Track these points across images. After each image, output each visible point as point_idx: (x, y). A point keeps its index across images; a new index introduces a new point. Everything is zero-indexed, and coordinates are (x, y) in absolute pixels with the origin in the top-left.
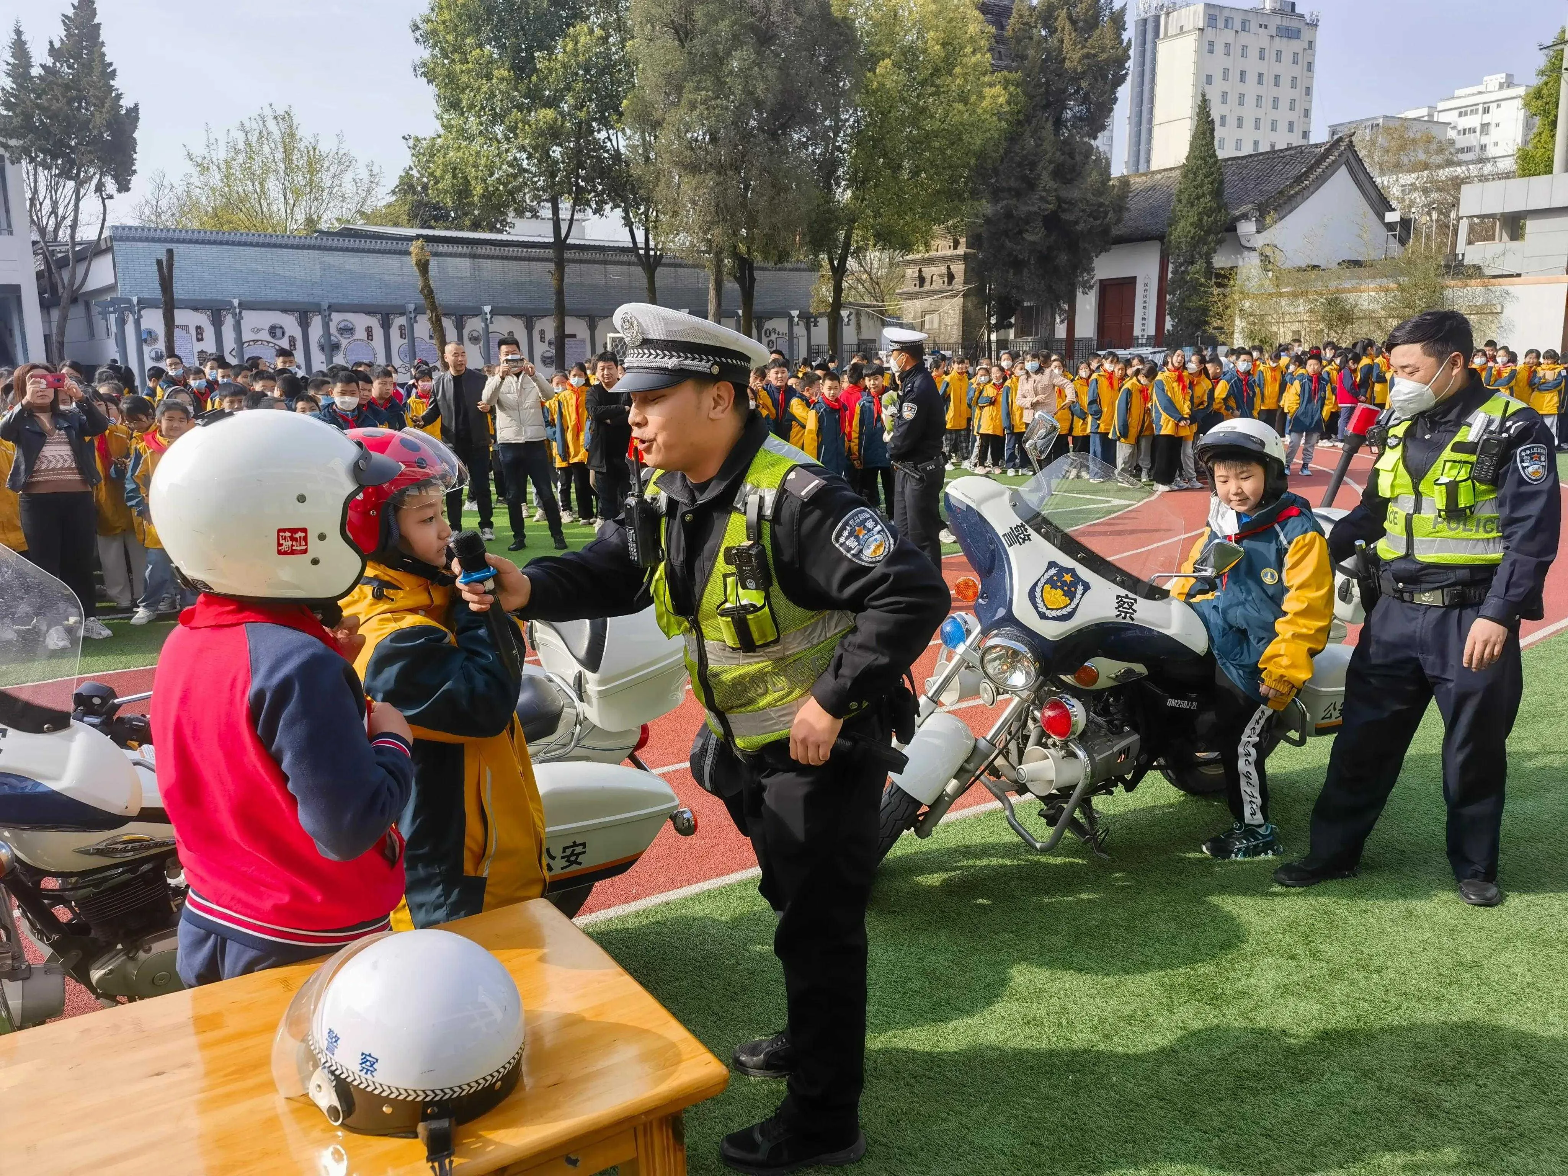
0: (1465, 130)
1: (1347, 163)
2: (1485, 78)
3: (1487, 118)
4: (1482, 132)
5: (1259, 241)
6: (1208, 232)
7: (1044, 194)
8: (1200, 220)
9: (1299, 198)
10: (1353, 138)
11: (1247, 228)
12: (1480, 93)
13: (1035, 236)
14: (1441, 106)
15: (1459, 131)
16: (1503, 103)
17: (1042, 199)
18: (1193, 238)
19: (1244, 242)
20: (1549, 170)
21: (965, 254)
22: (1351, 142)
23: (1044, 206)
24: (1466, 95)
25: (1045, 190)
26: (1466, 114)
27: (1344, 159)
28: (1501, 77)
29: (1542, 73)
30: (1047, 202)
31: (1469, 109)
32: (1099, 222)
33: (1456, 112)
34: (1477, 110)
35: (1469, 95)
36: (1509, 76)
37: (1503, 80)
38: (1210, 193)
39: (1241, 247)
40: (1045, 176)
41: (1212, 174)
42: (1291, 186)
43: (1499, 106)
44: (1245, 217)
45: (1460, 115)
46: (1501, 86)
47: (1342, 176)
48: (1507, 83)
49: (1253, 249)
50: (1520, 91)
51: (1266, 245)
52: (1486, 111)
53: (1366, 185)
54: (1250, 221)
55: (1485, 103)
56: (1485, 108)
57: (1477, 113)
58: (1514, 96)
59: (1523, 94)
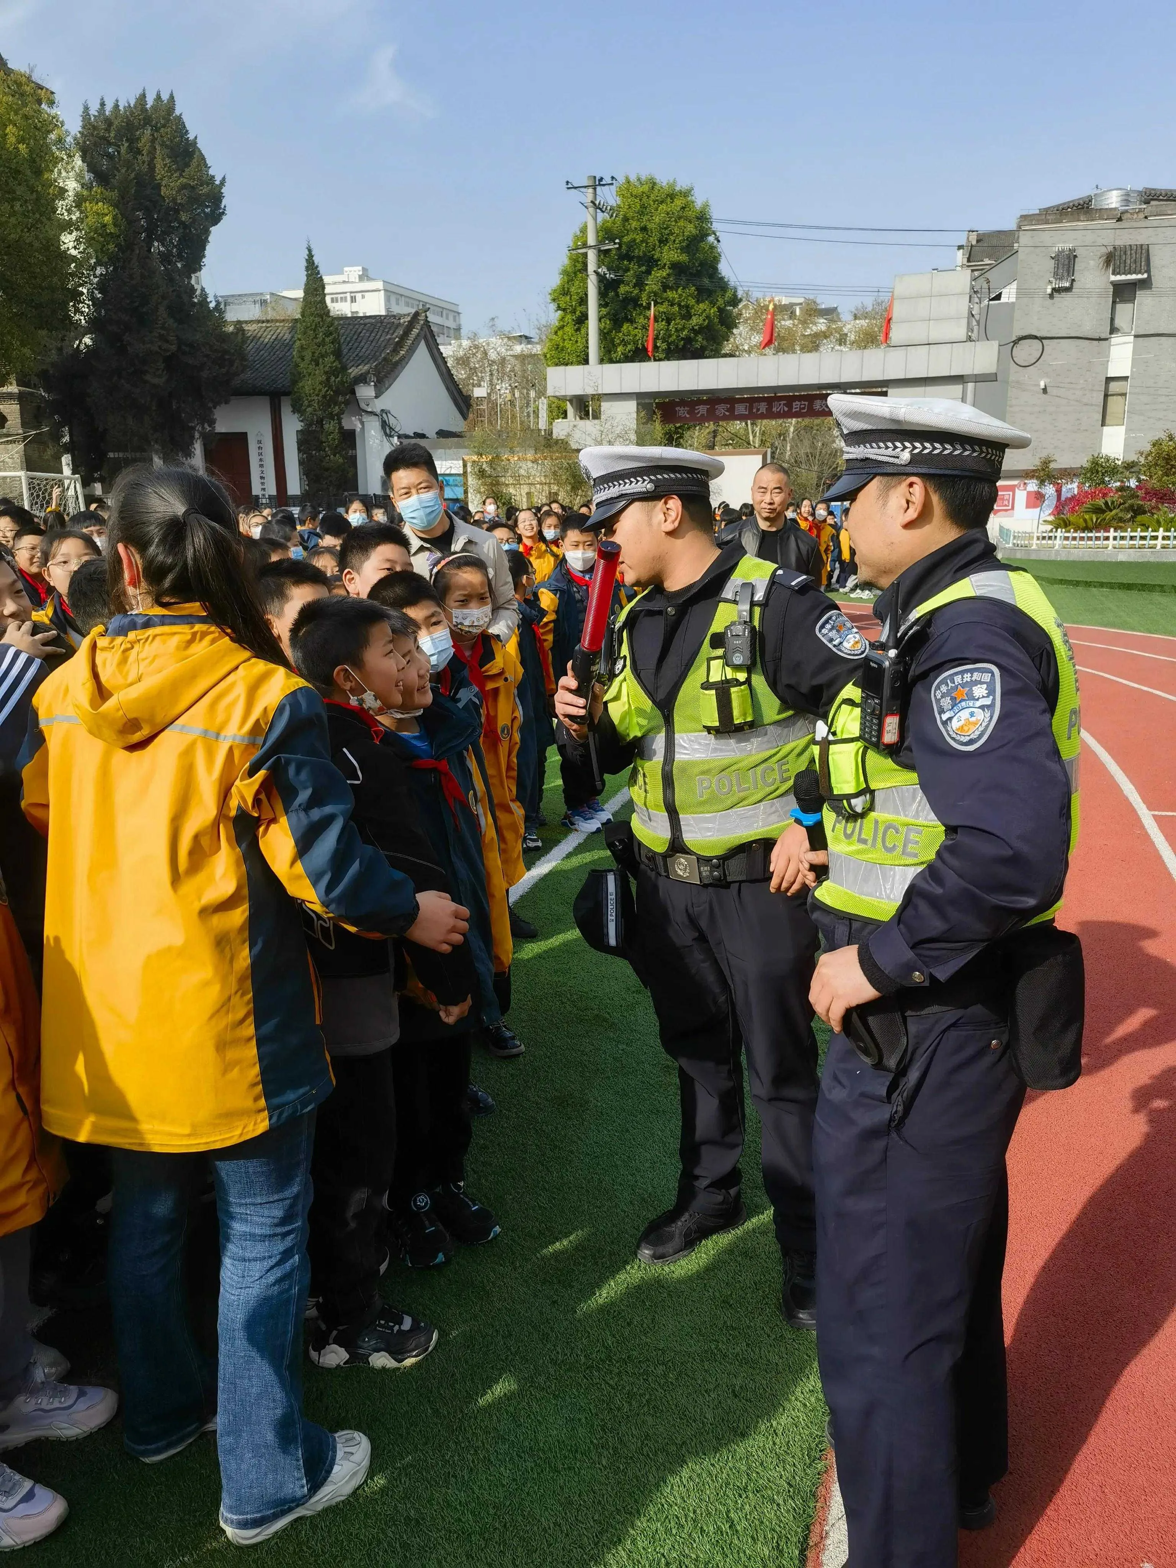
1: (425, 337)
2: (346, 269)
3: (354, 308)
6: (337, 392)
7: (163, 332)
8: (328, 379)
9: (400, 366)
11: (365, 392)
12: (344, 282)
13: (157, 378)
16: (366, 294)
17: (162, 337)
18: (324, 397)
19: (363, 405)
20: (586, 362)
21: (20, 393)
23: (165, 346)
25: (163, 328)
26: (337, 301)
27: (423, 333)
28: (357, 271)
30: (167, 341)
31: (339, 296)
32: (224, 370)
34: (346, 298)
35: (335, 283)
36: (364, 269)
37: (361, 273)
38: (333, 353)
39: (360, 411)
40: (162, 311)
41: (331, 334)
42: (391, 355)
43: (363, 297)
44: (362, 379)
45: (333, 301)
46: (361, 278)
47: (422, 350)
48: (365, 276)
49: (372, 413)
50: (379, 285)
51: (382, 410)
52: (353, 299)
53: (440, 361)
54: (369, 384)
55: (351, 292)
56: (352, 297)
57: (346, 301)
58: (374, 288)
59: (381, 288)
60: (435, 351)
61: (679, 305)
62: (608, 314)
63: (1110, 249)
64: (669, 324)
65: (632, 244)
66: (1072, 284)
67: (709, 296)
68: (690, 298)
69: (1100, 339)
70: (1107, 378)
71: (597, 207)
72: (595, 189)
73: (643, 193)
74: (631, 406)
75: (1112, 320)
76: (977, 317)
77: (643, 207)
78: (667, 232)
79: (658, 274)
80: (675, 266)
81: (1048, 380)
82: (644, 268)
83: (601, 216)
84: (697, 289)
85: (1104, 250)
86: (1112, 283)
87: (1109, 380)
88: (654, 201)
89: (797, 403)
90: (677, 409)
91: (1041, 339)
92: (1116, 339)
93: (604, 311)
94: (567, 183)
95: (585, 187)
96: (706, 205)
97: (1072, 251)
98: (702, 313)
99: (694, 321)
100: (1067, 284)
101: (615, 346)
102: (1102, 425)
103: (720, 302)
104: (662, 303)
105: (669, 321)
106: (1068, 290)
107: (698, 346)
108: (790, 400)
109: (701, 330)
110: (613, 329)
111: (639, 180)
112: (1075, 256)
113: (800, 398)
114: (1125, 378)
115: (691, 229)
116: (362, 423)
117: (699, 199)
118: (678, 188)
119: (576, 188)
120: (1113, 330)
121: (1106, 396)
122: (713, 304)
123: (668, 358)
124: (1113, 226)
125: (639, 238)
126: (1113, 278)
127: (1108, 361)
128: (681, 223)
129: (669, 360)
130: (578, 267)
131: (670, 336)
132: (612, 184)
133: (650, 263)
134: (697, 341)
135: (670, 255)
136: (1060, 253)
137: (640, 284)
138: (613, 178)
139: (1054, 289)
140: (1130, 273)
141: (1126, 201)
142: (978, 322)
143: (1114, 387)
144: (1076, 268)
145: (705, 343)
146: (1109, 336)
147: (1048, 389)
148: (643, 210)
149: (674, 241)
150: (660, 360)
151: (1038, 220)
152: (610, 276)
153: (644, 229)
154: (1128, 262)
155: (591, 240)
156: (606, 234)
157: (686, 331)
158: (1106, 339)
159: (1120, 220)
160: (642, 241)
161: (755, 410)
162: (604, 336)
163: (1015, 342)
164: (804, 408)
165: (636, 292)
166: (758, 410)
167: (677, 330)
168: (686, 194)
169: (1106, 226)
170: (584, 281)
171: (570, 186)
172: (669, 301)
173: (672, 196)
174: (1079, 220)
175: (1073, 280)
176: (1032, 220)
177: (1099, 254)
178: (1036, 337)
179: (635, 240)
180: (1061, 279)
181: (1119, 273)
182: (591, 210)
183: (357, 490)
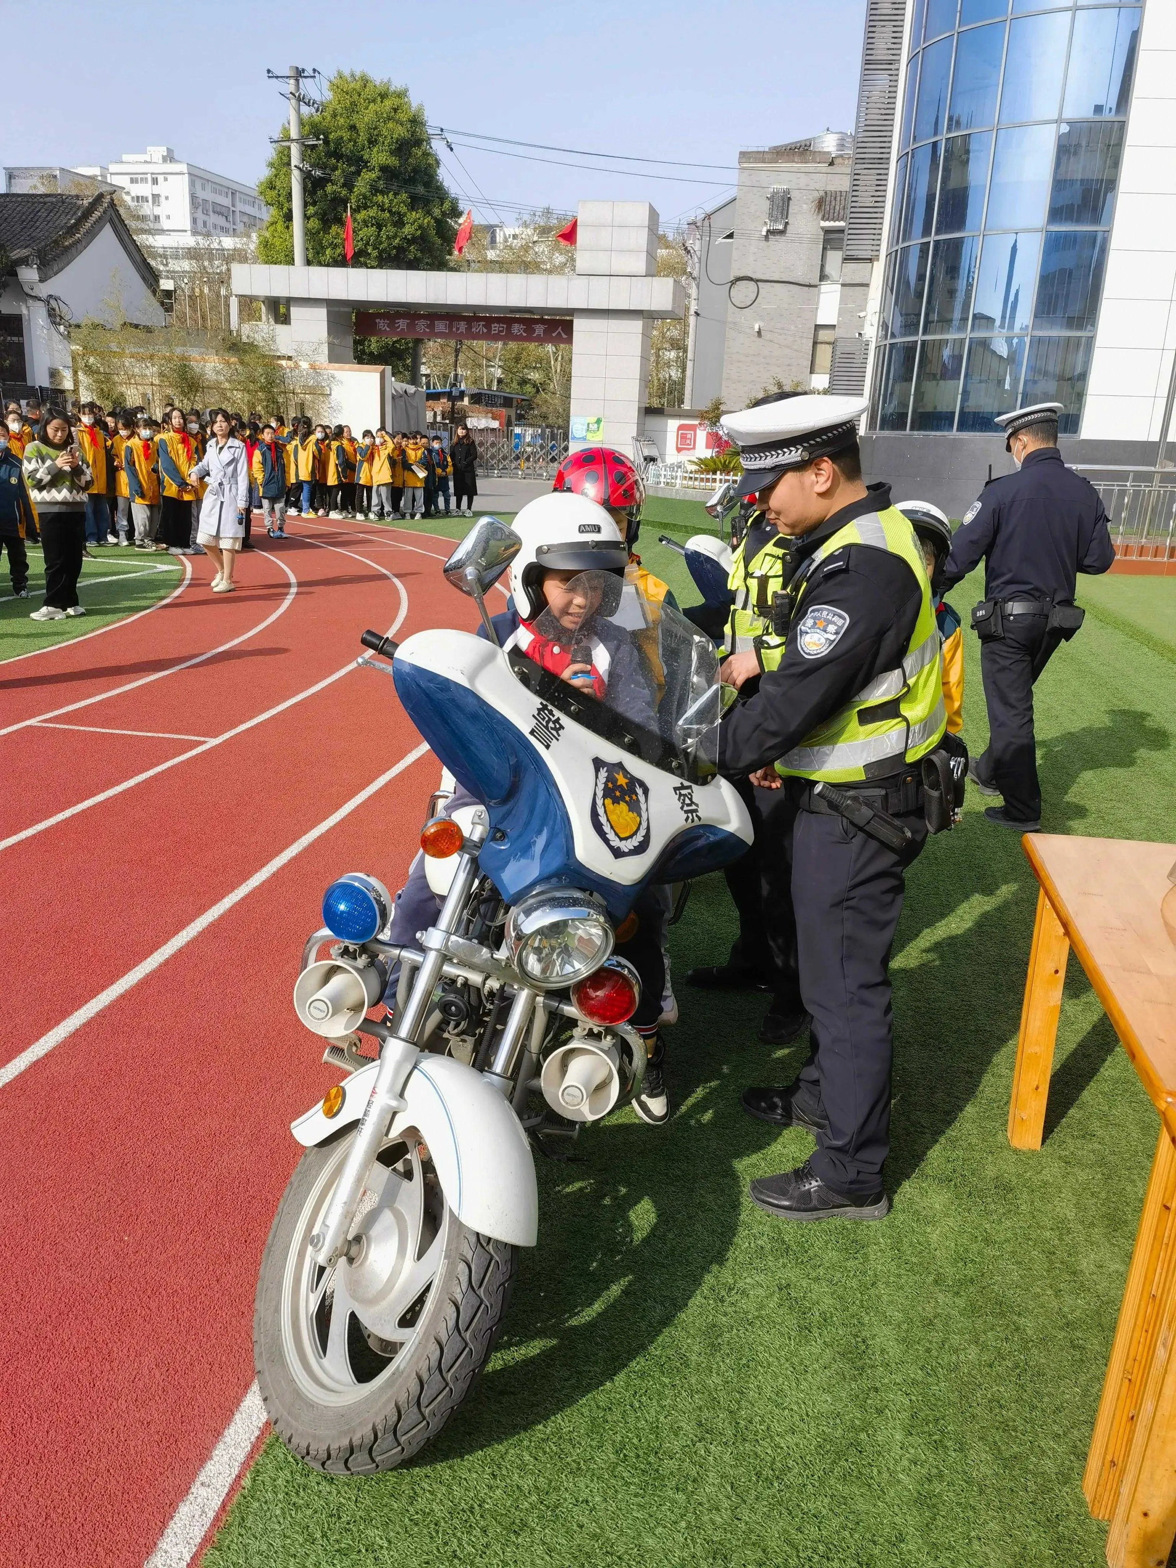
0: (138, 197)
1: (111, 221)
2: (149, 148)
3: (156, 190)
4: (154, 202)
5: (43, 290)
9: (74, 250)
10: (114, 196)
11: (29, 275)
12: (146, 162)
14: (113, 168)
15: (133, 198)
16: (169, 177)
19: (27, 289)
20: (291, 261)
22: (112, 200)
24: (133, 162)
26: (137, 182)
27: (108, 217)
28: (163, 151)
29: (271, 165)
31: (139, 177)
33: (128, 177)
34: (146, 179)
35: (136, 162)
36: (169, 150)
37: (165, 154)
39: (25, 296)
42: (65, 238)
43: (166, 179)
44: (24, 261)
45: (132, 181)
46: (164, 160)
47: (107, 235)
48: (169, 158)
49: (37, 298)
50: (183, 168)
51: (50, 296)
52: (155, 181)
53: (131, 248)
54: (32, 267)
55: (152, 174)
56: (153, 179)
57: (147, 182)
58: (178, 171)
59: (186, 171)
60: (126, 238)
61: (390, 211)
62: (316, 213)
63: (822, 193)
64: (381, 230)
65: (339, 141)
66: (785, 227)
67: (426, 205)
68: (402, 205)
69: (810, 286)
70: (816, 326)
71: (300, 99)
72: (297, 81)
73: (354, 89)
74: (321, 313)
75: (822, 267)
76: (698, 253)
77: (353, 104)
78: (376, 132)
79: (367, 176)
80: (384, 169)
81: (762, 324)
82: (353, 169)
83: (305, 110)
84: (411, 197)
85: (817, 195)
86: (822, 228)
87: (818, 327)
88: (365, 100)
89: (496, 325)
90: (377, 321)
91: (757, 281)
92: (825, 287)
93: (311, 210)
94: (269, 71)
95: (287, 77)
96: (421, 109)
97: (788, 192)
98: (414, 222)
99: (408, 230)
100: (781, 227)
101: (323, 248)
102: (811, 372)
103: (437, 212)
104: (371, 207)
105: (379, 227)
106: (782, 232)
107: (411, 257)
108: (489, 321)
109: (413, 241)
110: (321, 230)
111: (353, 75)
112: (789, 199)
113: (499, 320)
114: (833, 327)
115: (401, 132)
116: (28, 307)
117: (414, 100)
118: (392, 89)
119: (277, 77)
120: (823, 277)
121: (815, 343)
122: (429, 213)
123: (380, 266)
124: (824, 170)
125: (346, 135)
126: (824, 224)
127: (817, 309)
128: (390, 125)
129: (381, 268)
130: (283, 162)
131: (381, 243)
132: (314, 77)
133: (359, 163)
134: (410, 252)
135: (379, 157)
136: (774, 194)
137: (349, 185)
138: (314, 70)
139: (768, 231)
140: (838, 220)
141: (841, 146)
142: (700, 259)
143: (823, 335)
144: (790, 211)
145: (419, 255)
146: (818, 283)
147: (763, 333)
148: (353, 108)
149: (383, 143)
150: (372, 267)
151: (756, 158)
152: (318, 173)
153: (353, 128)
154: (837, 207)
155: (294, 134)
156: (311, 129)
157: (398, 239)
158: (815, 286)
159: (831, 164)
160: (350, 140)
161: (454, 329)
162: (310, 235)
163: (733, 283)
164: (502, 331)
165: (343, 192)
166: (458, 329)
167: (388, 238)
168: (401, 94)
169: (818, 170)
170: (288, 175)
171: (270, 75)
172: (379, 206)
173: (383, 96)
174: (793, 162)
175: (787, 223)
176: (750, 158)
177: (811, 197)
178: (750, 279)
179: (342, 138)
180: (776, 221)
181: (828, 219)
182: (293, 101)
183: (26, 381)
